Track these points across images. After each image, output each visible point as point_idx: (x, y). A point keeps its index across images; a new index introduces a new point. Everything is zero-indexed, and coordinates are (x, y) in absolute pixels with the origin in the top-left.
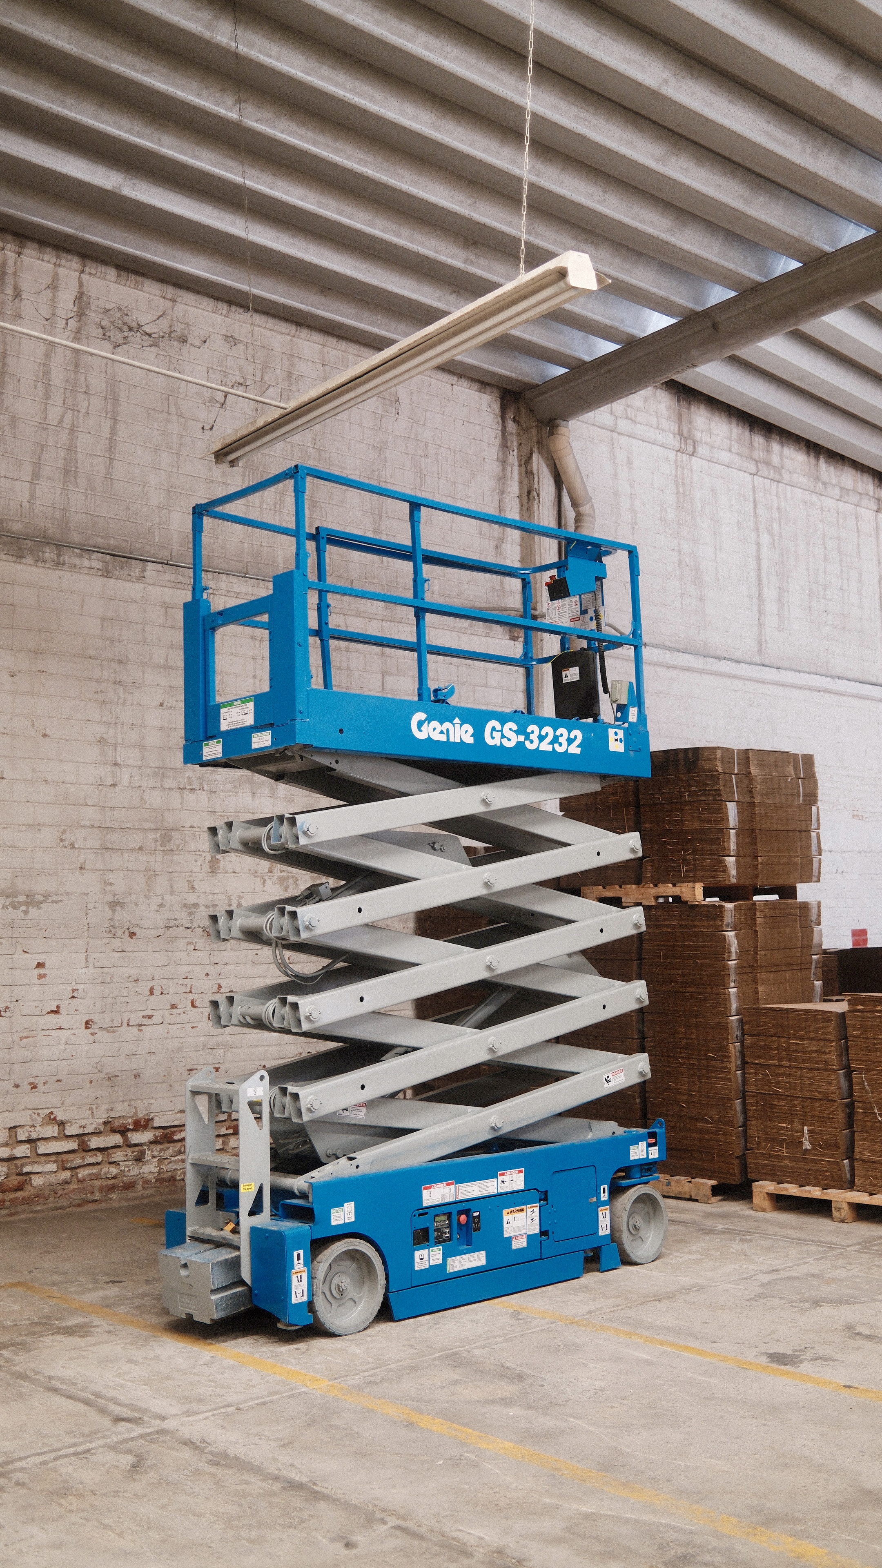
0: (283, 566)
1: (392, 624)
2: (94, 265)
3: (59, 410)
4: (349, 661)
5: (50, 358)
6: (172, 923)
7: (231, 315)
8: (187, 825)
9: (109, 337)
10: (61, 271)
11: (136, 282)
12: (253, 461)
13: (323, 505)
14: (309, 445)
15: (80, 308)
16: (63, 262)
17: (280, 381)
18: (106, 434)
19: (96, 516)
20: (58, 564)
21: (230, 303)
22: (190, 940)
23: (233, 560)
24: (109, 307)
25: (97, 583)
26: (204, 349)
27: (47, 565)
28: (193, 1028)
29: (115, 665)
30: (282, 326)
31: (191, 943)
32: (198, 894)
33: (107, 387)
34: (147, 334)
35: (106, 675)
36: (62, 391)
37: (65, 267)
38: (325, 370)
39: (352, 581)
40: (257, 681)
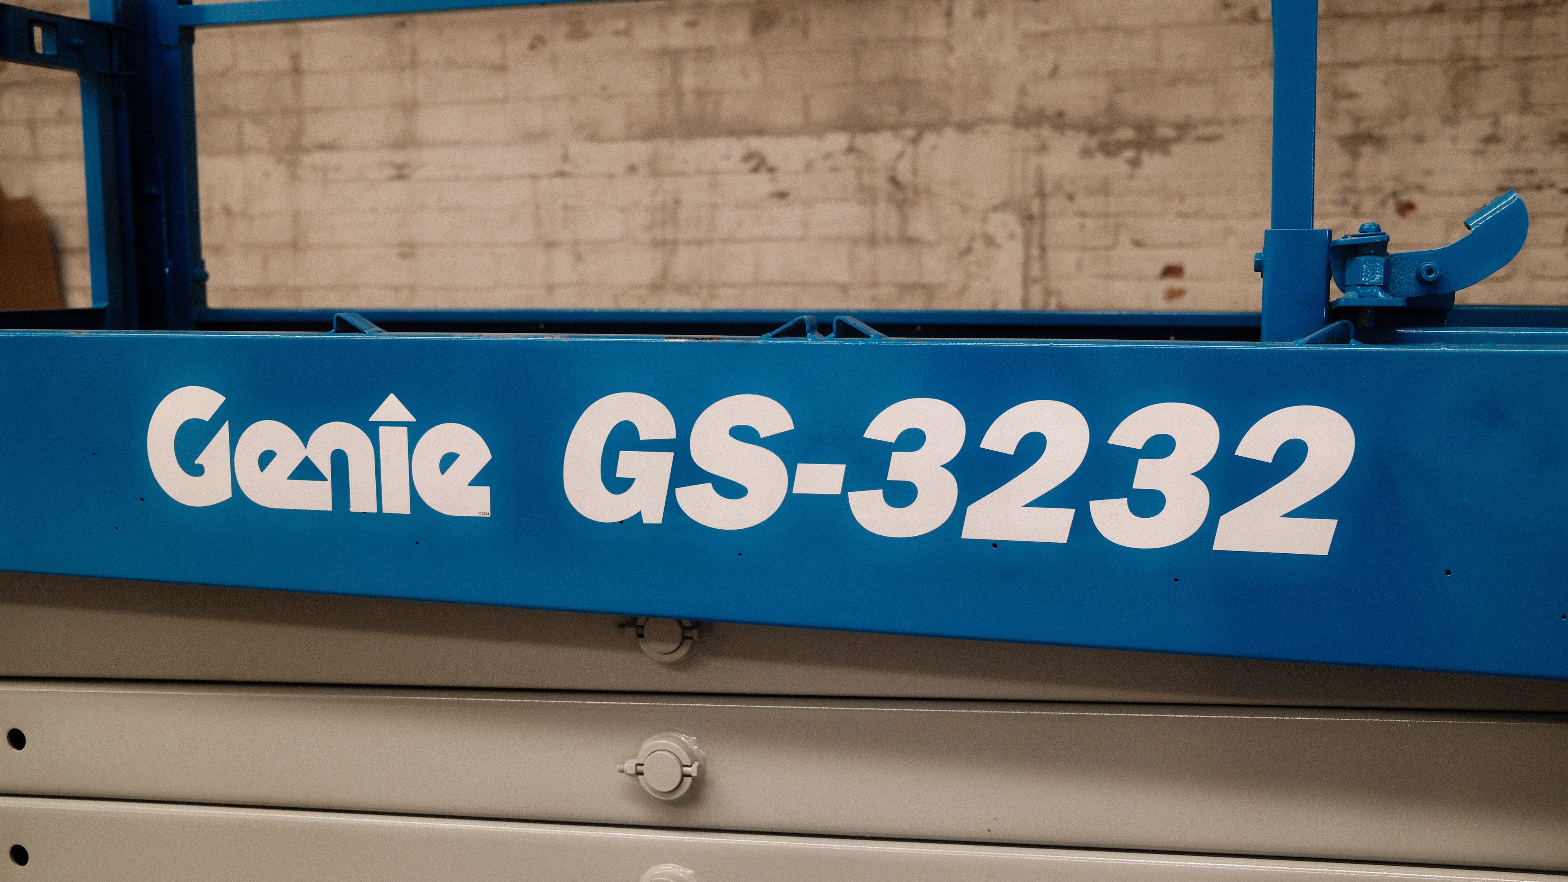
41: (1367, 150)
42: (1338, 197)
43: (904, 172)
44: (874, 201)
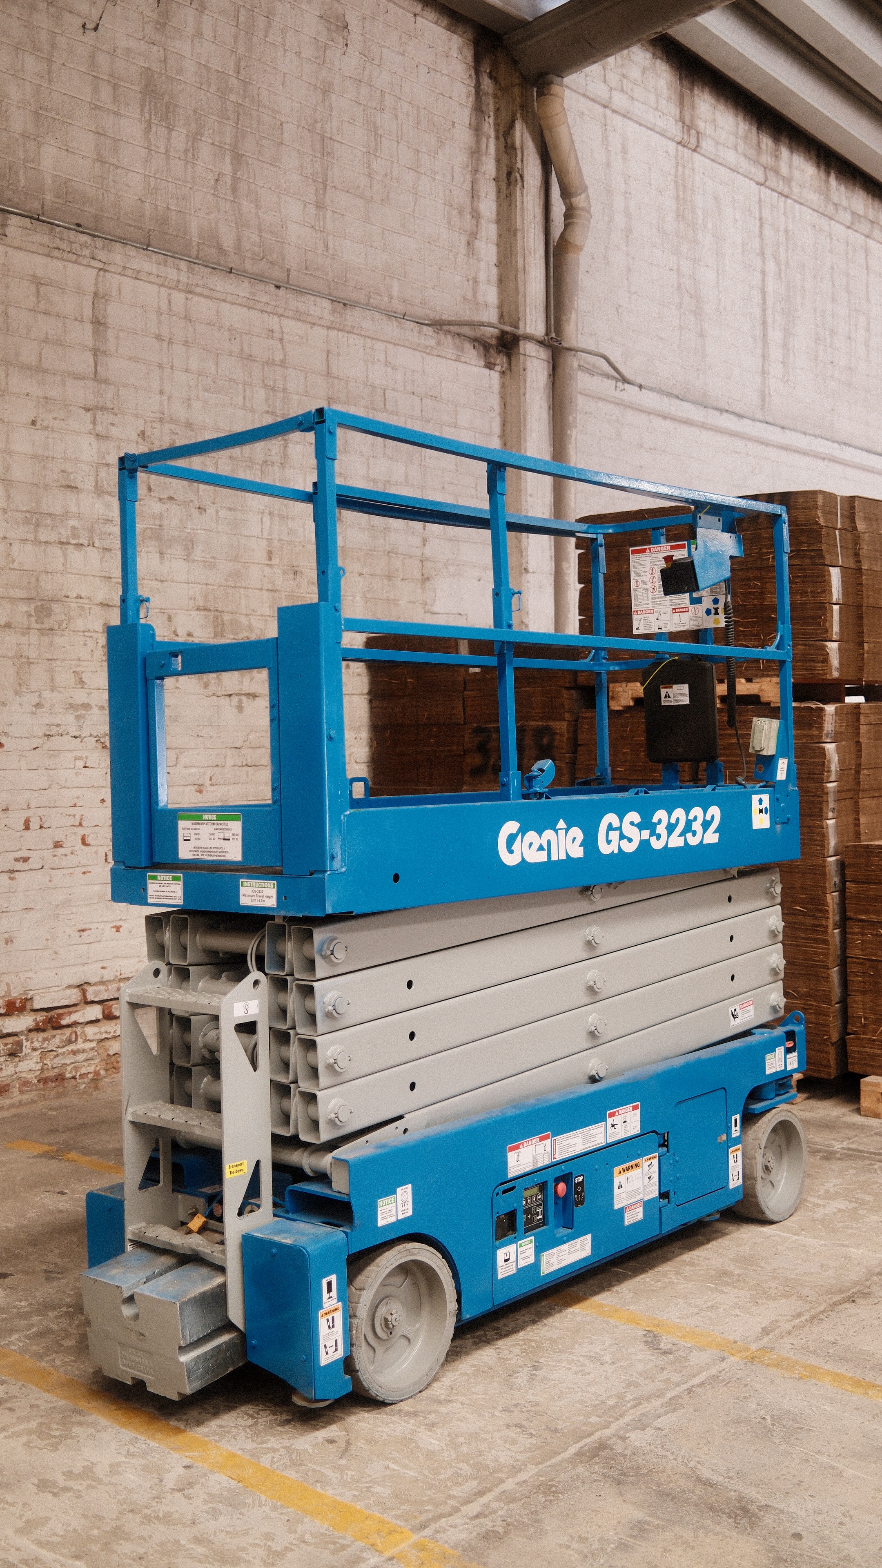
0: (197, 240)
1: (341, 334)
4: (285, 380)
6: (54, 730)
8: (73, 595)
12: (156, 86)
13: (250, 161)
14: (230, 73)
22: (79, 754)
23: (131, 226)
28: (84, 873)
31: (80, 758)
32: (88, 691)
39: (289, 270)
40: (165, 398)
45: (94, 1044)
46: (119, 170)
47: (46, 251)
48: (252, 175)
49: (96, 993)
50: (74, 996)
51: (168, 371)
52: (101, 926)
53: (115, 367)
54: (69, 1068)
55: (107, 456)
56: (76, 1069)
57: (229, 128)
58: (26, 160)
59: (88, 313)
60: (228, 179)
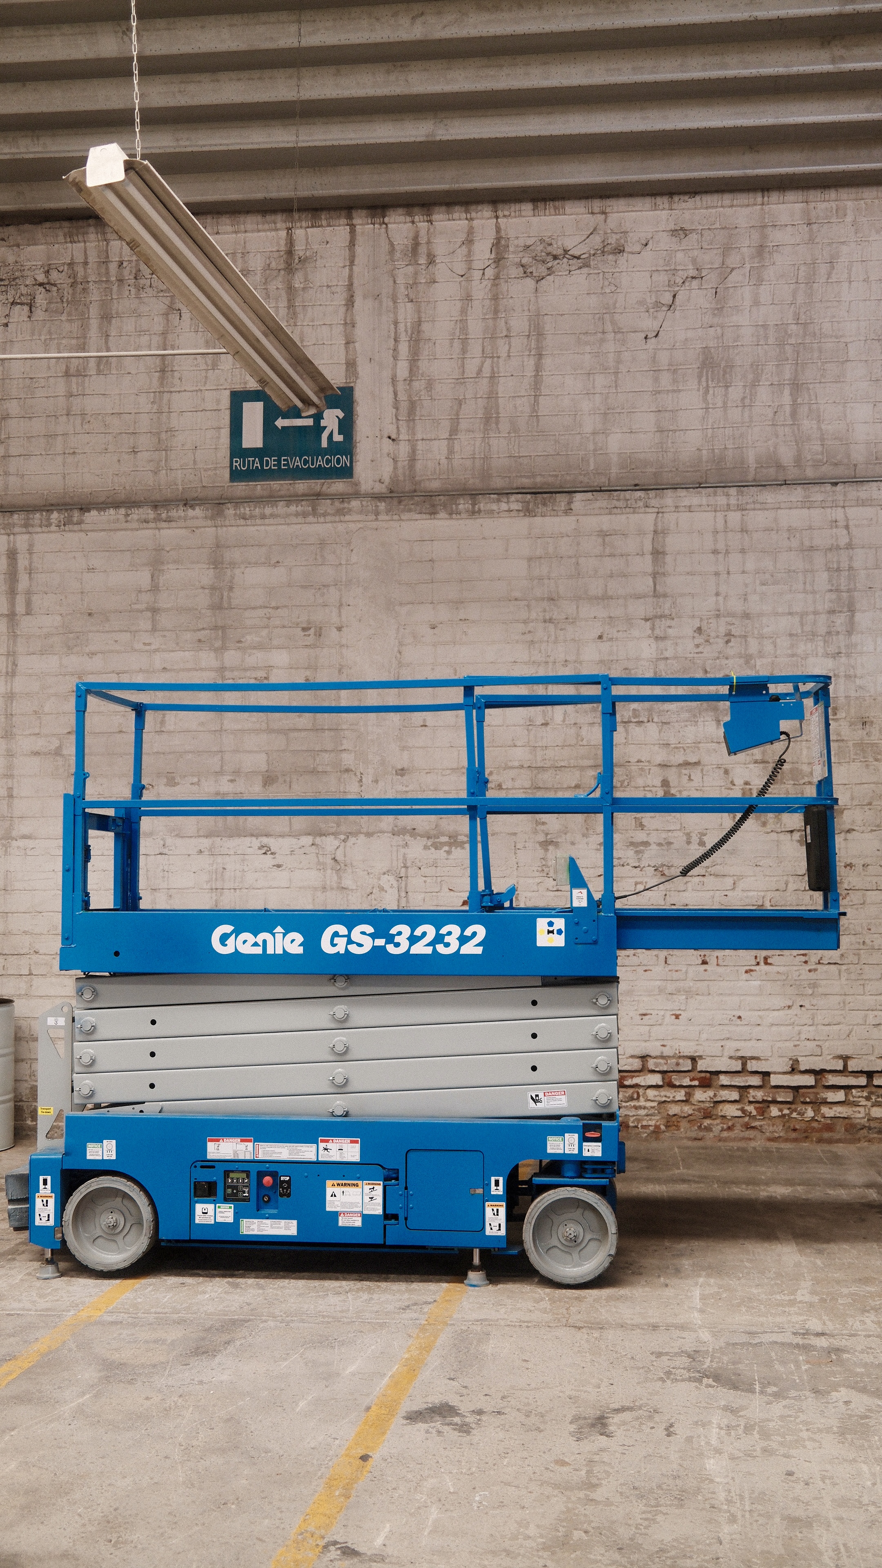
0: (754, 466)
2: (507, 207)
3: (477, 362)
4: (851, 558)
5: (466, 313)
7: (675, 206)
8: (633, 760)
9: (531, 273)
10: (475, 223)
11: (555, 208)
12: (712, 358)
13: (811, 386)
14: (790, 322)
15: (497, 253)
16: (474, 215)
17: (747, 259)
18: (530, 372)
19: (520, 457)
20: (474, 513)
21: (671, 194)
22: (639, 880)
23: (688, 472)
24: (529, 242)
25: (522, 524)
26: (647, 254)
27: (463, 515)
28: (646, 971)
29: (545, 604)
30: (742, 198)
31: (641, 883)
33: (530, 326)
34: (575, 257)
35: (534, 615)
36: (481, 340)
37: (477, 218)
38: (811, 230)
39: (855, 465)
40: (720, 599)
41: (551, 848)
42: (540, 869)
43: (339, 856)
44: (325, 869)
45: (655, 1104)
46: (678, 433)
47: (607, 511)
48: (813, 397)
49: (656, 1065)
50: (636, 1064)
51: (724, 576)
52: (662, 1013)
53: (673, 583)
54: (632, 1119)
55: (664, 652)
56: (639, 1121)
57: (788, 366)
58: (595, 450)
59: (648, 547)
60: (788, 409)
